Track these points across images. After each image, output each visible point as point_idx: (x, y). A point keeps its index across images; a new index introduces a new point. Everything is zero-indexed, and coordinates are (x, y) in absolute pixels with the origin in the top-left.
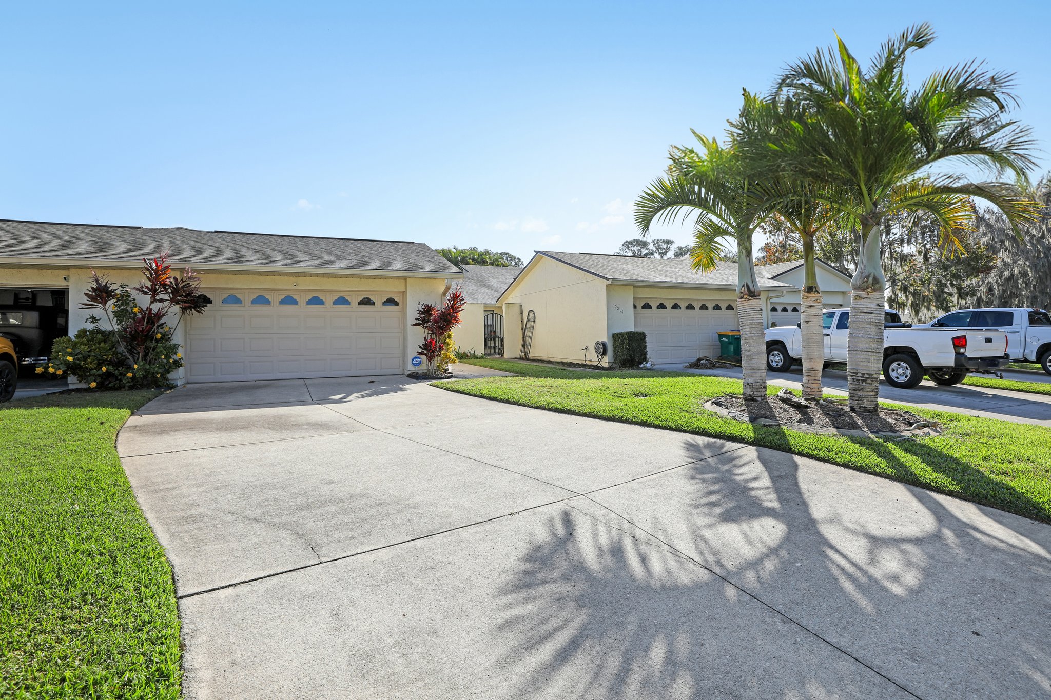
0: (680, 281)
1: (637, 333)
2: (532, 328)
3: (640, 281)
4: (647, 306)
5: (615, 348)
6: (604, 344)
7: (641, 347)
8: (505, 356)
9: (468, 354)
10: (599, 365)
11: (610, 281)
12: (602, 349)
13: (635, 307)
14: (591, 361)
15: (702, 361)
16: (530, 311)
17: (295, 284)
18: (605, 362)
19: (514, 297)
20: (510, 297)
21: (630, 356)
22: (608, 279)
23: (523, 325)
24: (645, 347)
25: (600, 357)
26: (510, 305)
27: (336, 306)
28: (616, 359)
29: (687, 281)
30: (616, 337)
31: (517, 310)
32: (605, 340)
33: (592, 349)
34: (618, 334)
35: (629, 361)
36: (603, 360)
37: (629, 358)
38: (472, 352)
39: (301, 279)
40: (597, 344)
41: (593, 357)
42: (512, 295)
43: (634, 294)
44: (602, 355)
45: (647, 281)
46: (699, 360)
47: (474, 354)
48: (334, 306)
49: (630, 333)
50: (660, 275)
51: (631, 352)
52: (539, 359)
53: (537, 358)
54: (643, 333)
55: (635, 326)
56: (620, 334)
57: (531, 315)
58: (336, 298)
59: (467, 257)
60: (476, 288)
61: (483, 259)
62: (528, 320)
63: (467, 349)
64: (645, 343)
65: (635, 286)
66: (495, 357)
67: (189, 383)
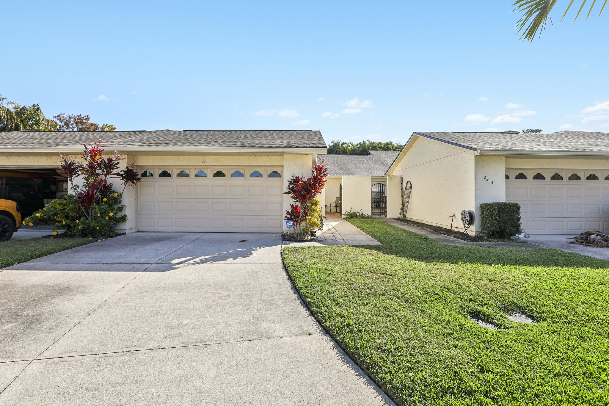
0: (564, 149)
1: (509, 204)
2: (409, 195)
3: (514, 151)
4: (521, 176)
5: (483, 218)
6: (471, 214)
7: (513, 219)
8: (388, 217)
9: (358, 214)
10: (465, 233)
11: (479, 151)
12: (470, 218)
13: (507, 177)
14: (457, 228)
15: (592, 236)
16: (408, 182)
17: (203, 162)
18: (472, 231)
19: (397, 171)
20: (394, 171)
21: (500, 228)
22: (476, 150)
23: (402, 192)
24: (519, 219)
25: (467, 226)
26: (392, 177)
27: (234, 178)
28: (483, 229)
29: (573, 150)
30: (485, 208)
31: (398, 180)
32: (472, 209)
33: (459, 216)
34: (486, 205)
35: (498, 232)
36: (469, 229)
37: (499, 230)
38: (361, 213)
39: (207, 158)
40: (464, 213)
41: (459, 225)
42: (396, 169)
43: (506, 164)
44: (469, 224)
45: (522, 151)
46: (588, 234)
47: (362, 215)
48: (232, 178)
49: (501, 204)
50: (538, 145)
51: (501, 224)
52: (414, 220)
53: (413, 220)
54: (517, 204)
55: (507, 196)
56: (489, 205)
57: (409, 185)
58: (234, 172)
59: (376, 146)
60: (374, 166)
61: (388, 147)
62: (406, 189)
63: (356, 210)
64: (519, 214)
65: (508, 157)
66: (380, 216)
67: (139, 231)
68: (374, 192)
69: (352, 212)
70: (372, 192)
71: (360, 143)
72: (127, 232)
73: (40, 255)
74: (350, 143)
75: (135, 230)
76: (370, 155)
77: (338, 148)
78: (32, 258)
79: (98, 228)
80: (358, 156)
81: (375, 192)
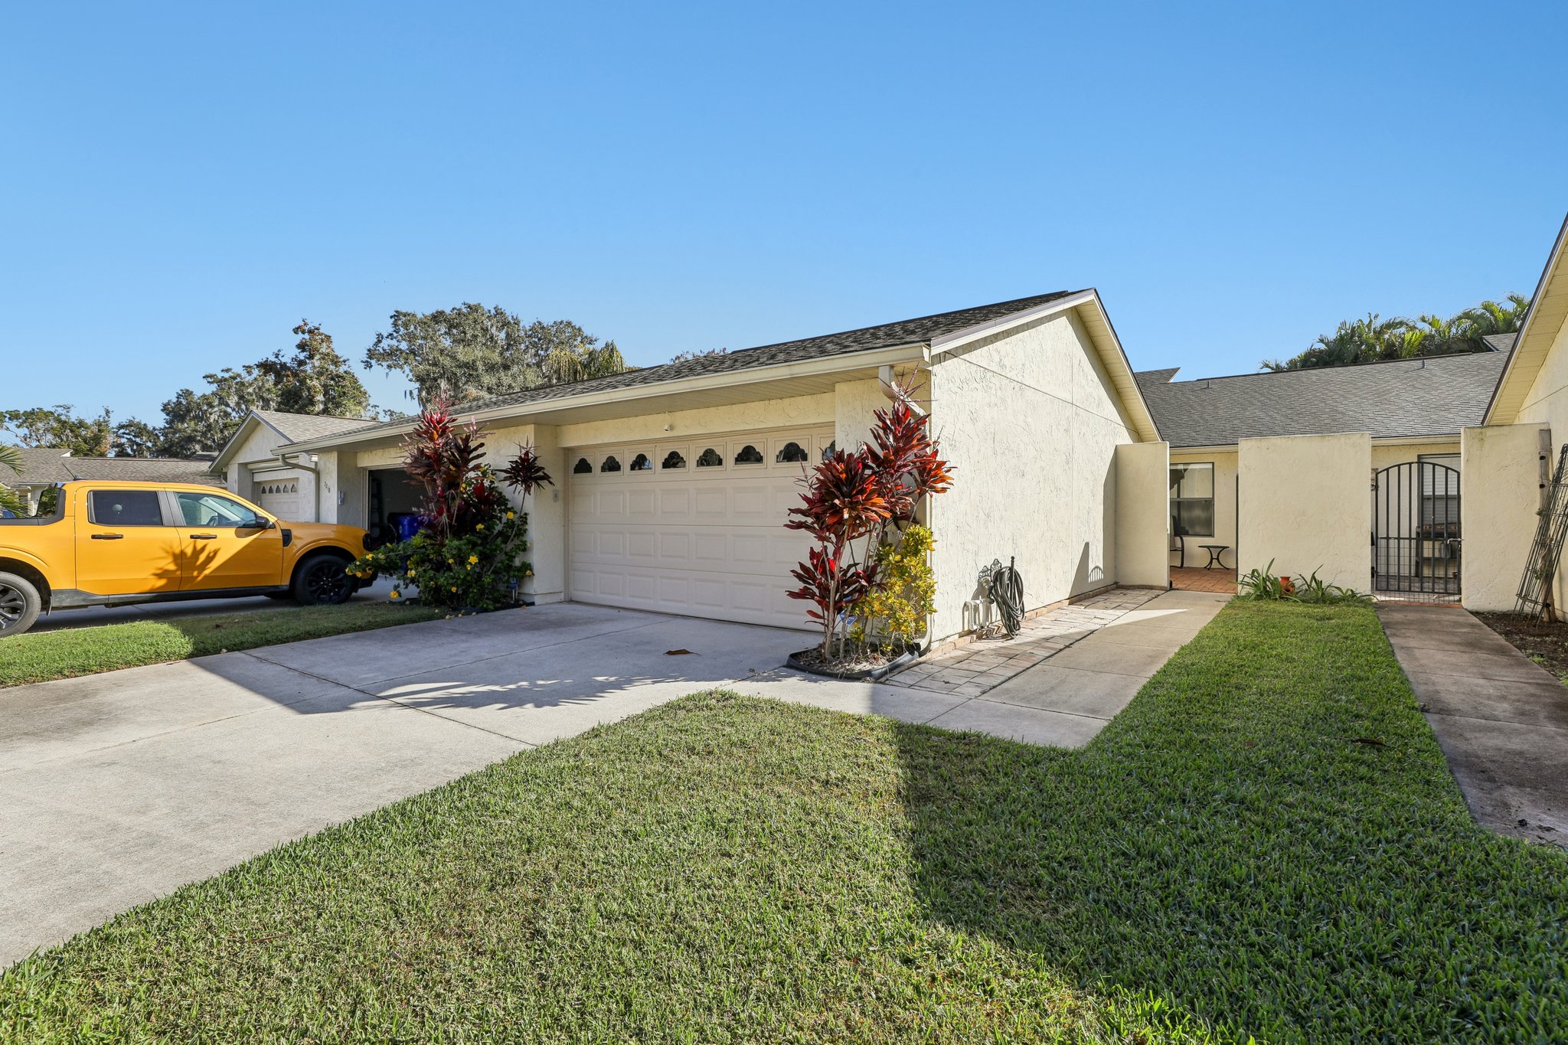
8: (1465, 601)
9: (1299, 585)
23: (1544, 498)
26: (1490, 431)
31: (1531, 447)
38: (1316, 583)
47: (1320, 590)
63: (1297, 567)
66: (1422, 598)
67: (571, 601)
68: (1434, 498)
69: (1276, 573)
70: (1422, 499)
71: (1467, 315)
72: (537, 600)
73: (287, 638)
74: (1423, 320)
75: (562, 597)
76: (1491, 350)
77: (1362, 344)
78: (268, 643)
79: (454, 589)
80: (1418, 364)
81: (1440, 498)
